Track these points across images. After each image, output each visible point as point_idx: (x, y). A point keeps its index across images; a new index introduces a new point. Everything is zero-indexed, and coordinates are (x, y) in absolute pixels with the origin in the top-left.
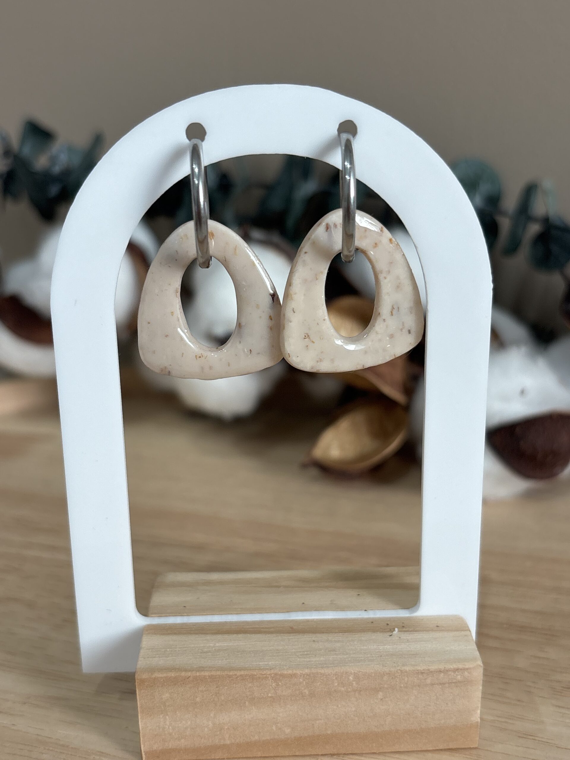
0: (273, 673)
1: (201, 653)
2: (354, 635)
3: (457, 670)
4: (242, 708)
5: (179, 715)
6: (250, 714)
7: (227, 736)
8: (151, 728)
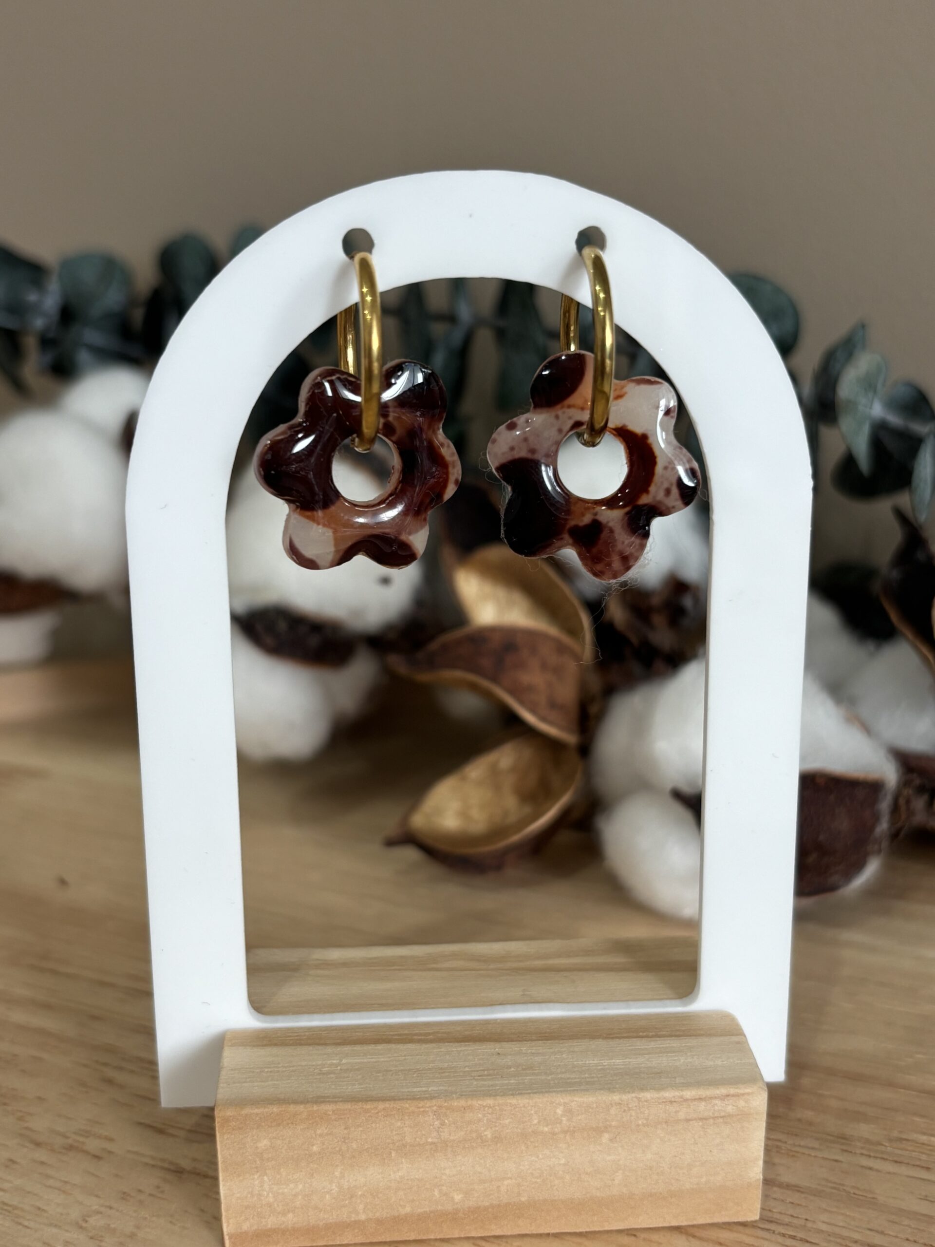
0: (435, 1105)
1: (319, 1074)
2: (562, 1043)
3: (728, 1096)
4: (386, 1161)
5: (284, 1174)
6: (398, 1170)
7: (361, 1207)
8: (238, 1195)
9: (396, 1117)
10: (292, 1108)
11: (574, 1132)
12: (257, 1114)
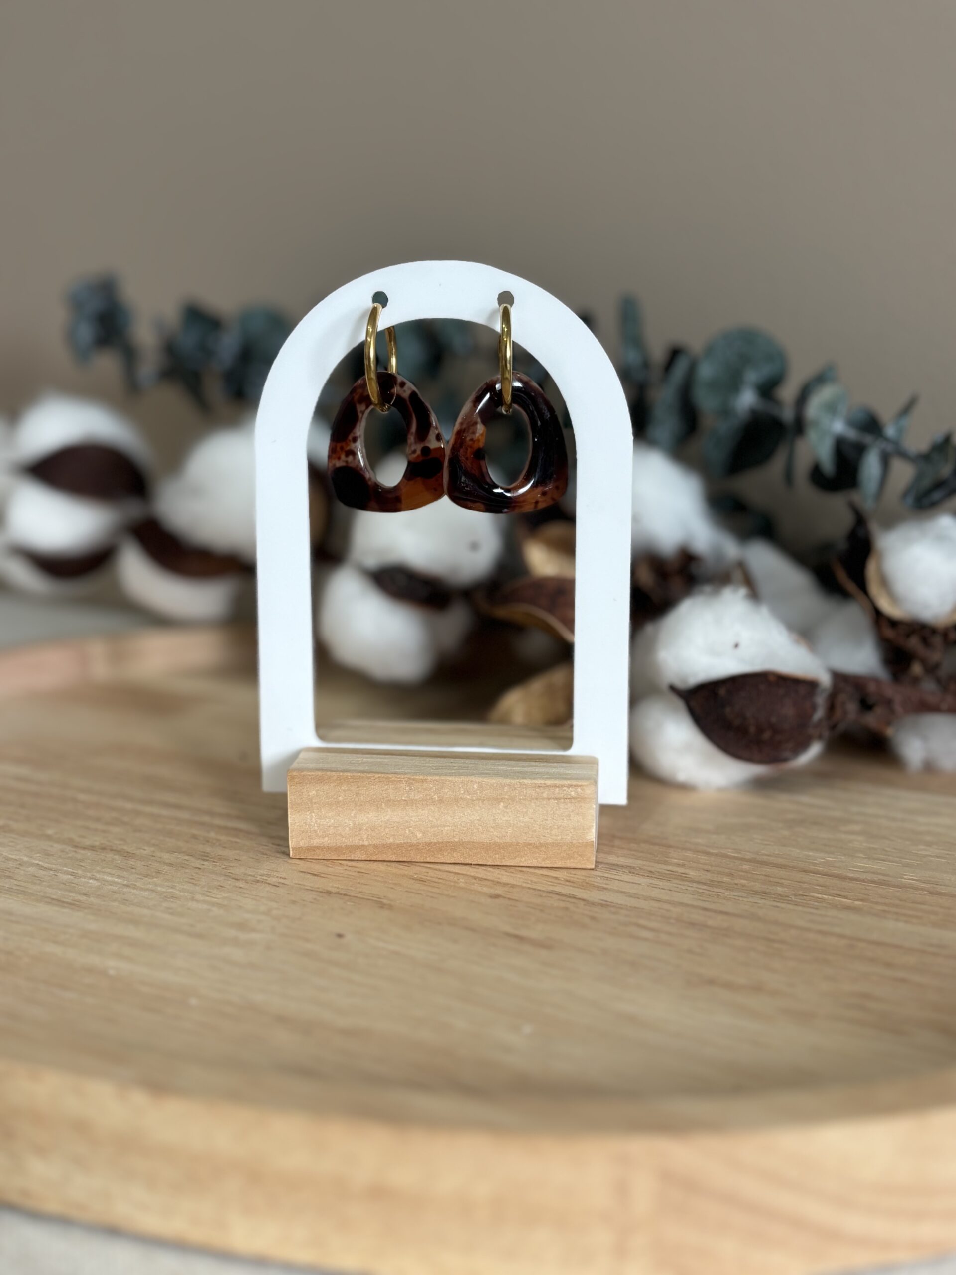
1: (349, 763)
3: (572, 786)
4: (379, 809)
5: (323, 813)
6: (386, 816)
7: (366, 836)
8: (298, 824)
9: (385, 782)
10: (329, 773)
11: (484, 800)
12: (310, 775)
